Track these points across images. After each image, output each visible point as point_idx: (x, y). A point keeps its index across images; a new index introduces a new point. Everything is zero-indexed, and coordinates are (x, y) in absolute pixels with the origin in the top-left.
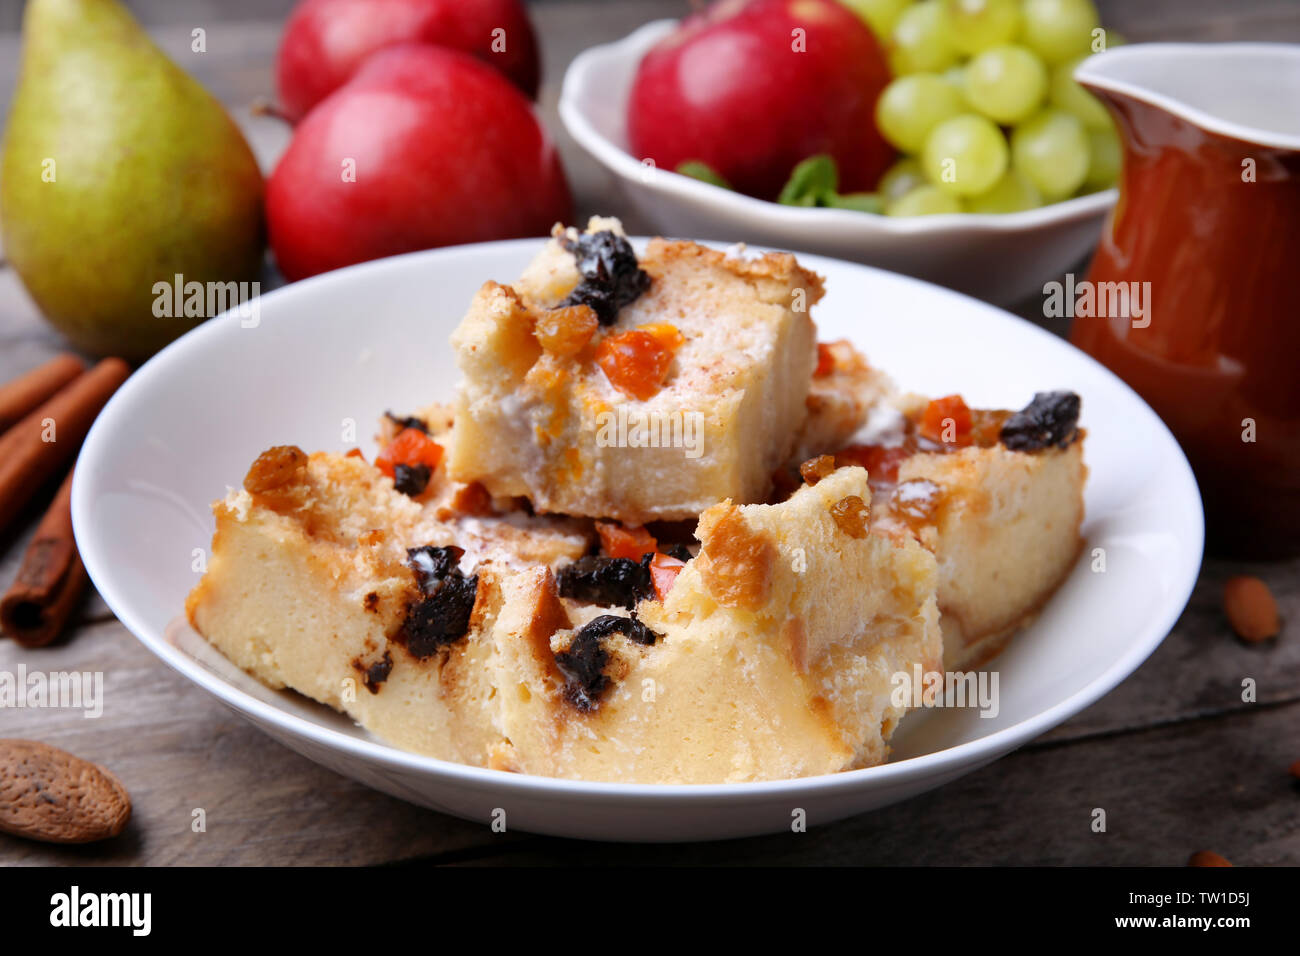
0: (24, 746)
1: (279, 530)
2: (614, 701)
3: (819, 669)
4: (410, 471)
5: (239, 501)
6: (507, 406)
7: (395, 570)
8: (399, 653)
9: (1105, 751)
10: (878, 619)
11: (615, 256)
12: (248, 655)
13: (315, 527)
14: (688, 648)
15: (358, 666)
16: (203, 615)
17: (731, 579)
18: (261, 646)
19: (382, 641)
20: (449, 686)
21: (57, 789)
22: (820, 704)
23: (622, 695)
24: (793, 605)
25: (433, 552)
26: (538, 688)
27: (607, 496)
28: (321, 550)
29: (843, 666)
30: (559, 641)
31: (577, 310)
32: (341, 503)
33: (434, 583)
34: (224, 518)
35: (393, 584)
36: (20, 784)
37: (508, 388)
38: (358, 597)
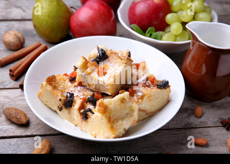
0: (16, 109)
1: (49, 88)
2: (88, 120)
3: (113, 122)
4: (72, 78)
5: (44, 83)
6: (83, 74)
7: (64, 96)
8: (63, 107)
9: (167, 132)
10: (128, 114)
11: (102, 53)
12: (45, 102)
13: (55, 88)
14: (97, 116)
15: (58, 107)
16: (40, 96)
17: (101, 110)
18: (47, 102)
19: (61, 105)
20: (69, 112)
21: (18, 117)
22: (112, 128)
23: (89, 120)
24: (110, 114)
25: (70, 94)
26: (79, 116)
27: (96, 88)
28: (55, 91)
29: (117, 122)
30: (82, 111)
31: (94, 62)
32: (60, 84)
33: (69, 98)
34: (42, 85)
35: (63, 98)
36: (14, 115)
37: (83, 72)
38: (58, 99)
